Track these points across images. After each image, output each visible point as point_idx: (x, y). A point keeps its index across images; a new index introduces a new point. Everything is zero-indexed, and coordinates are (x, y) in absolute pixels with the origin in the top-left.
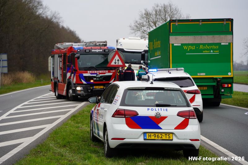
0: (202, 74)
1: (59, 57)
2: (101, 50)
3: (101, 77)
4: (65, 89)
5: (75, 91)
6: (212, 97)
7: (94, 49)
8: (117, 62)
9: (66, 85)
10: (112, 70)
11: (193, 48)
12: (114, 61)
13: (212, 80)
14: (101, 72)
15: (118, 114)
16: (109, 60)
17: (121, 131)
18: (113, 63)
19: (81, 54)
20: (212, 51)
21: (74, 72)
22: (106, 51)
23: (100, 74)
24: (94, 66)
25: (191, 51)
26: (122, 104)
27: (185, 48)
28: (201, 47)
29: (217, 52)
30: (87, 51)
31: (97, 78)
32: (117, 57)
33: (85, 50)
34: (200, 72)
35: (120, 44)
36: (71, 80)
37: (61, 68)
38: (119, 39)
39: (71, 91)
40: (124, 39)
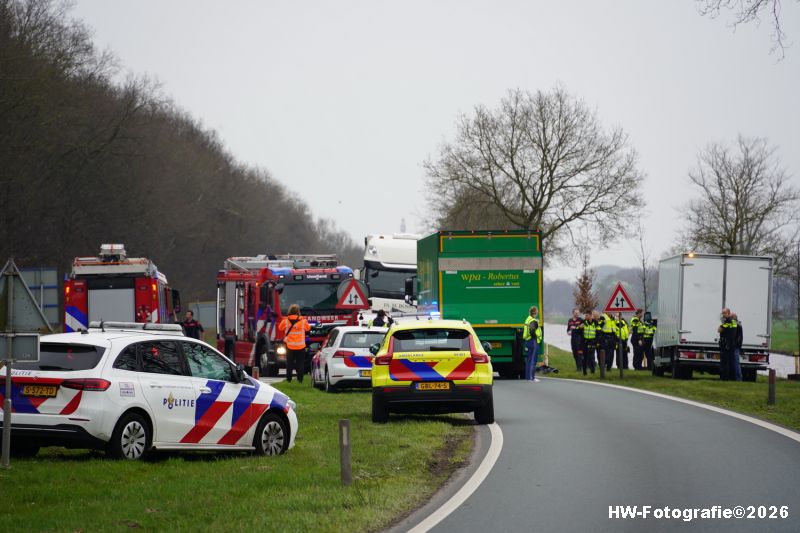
0: (492, 321)
1: (237, 287)
2: (325, 276)
3: (325, 328)
4: (253, 353)
5: (273, 356)
6: (510, 360)
7: (312, 274)
8: (353, 299)
9: (254, 345)
10: (346, 314)
11: (477, 278)
12: (348, 298)
13: (508, 332)
14: (324, 318)
15: (338, 354)
16: (339, 296)
17: (340, 370)
18: (346, 302)
19: (286, 284)
20: (508, 284)
21: (272, 319)
22: (335, 277)
23: (323, 322)
24: (311, 307)
25: (474, 283)
26: (342, 346)
27: (464, 277)
28: (491, 276)
29: (516, 286)
30: (297, 278)
31: (316, 330)
32: (353, 292)
33: (295, 276)
34: (489, 319)
35: (371, 252)
36: (267, 335)
37: (243, 311)
38: (371, 237)
39: (265, 357)
40: (382, 237)
